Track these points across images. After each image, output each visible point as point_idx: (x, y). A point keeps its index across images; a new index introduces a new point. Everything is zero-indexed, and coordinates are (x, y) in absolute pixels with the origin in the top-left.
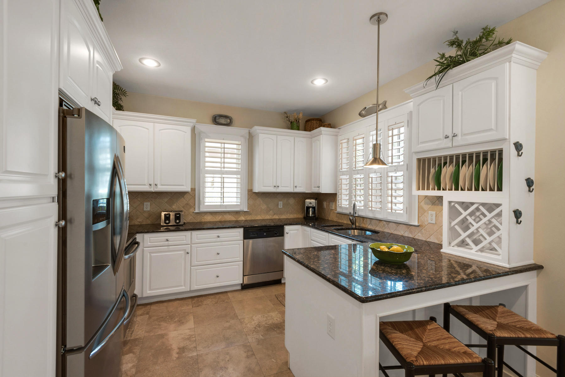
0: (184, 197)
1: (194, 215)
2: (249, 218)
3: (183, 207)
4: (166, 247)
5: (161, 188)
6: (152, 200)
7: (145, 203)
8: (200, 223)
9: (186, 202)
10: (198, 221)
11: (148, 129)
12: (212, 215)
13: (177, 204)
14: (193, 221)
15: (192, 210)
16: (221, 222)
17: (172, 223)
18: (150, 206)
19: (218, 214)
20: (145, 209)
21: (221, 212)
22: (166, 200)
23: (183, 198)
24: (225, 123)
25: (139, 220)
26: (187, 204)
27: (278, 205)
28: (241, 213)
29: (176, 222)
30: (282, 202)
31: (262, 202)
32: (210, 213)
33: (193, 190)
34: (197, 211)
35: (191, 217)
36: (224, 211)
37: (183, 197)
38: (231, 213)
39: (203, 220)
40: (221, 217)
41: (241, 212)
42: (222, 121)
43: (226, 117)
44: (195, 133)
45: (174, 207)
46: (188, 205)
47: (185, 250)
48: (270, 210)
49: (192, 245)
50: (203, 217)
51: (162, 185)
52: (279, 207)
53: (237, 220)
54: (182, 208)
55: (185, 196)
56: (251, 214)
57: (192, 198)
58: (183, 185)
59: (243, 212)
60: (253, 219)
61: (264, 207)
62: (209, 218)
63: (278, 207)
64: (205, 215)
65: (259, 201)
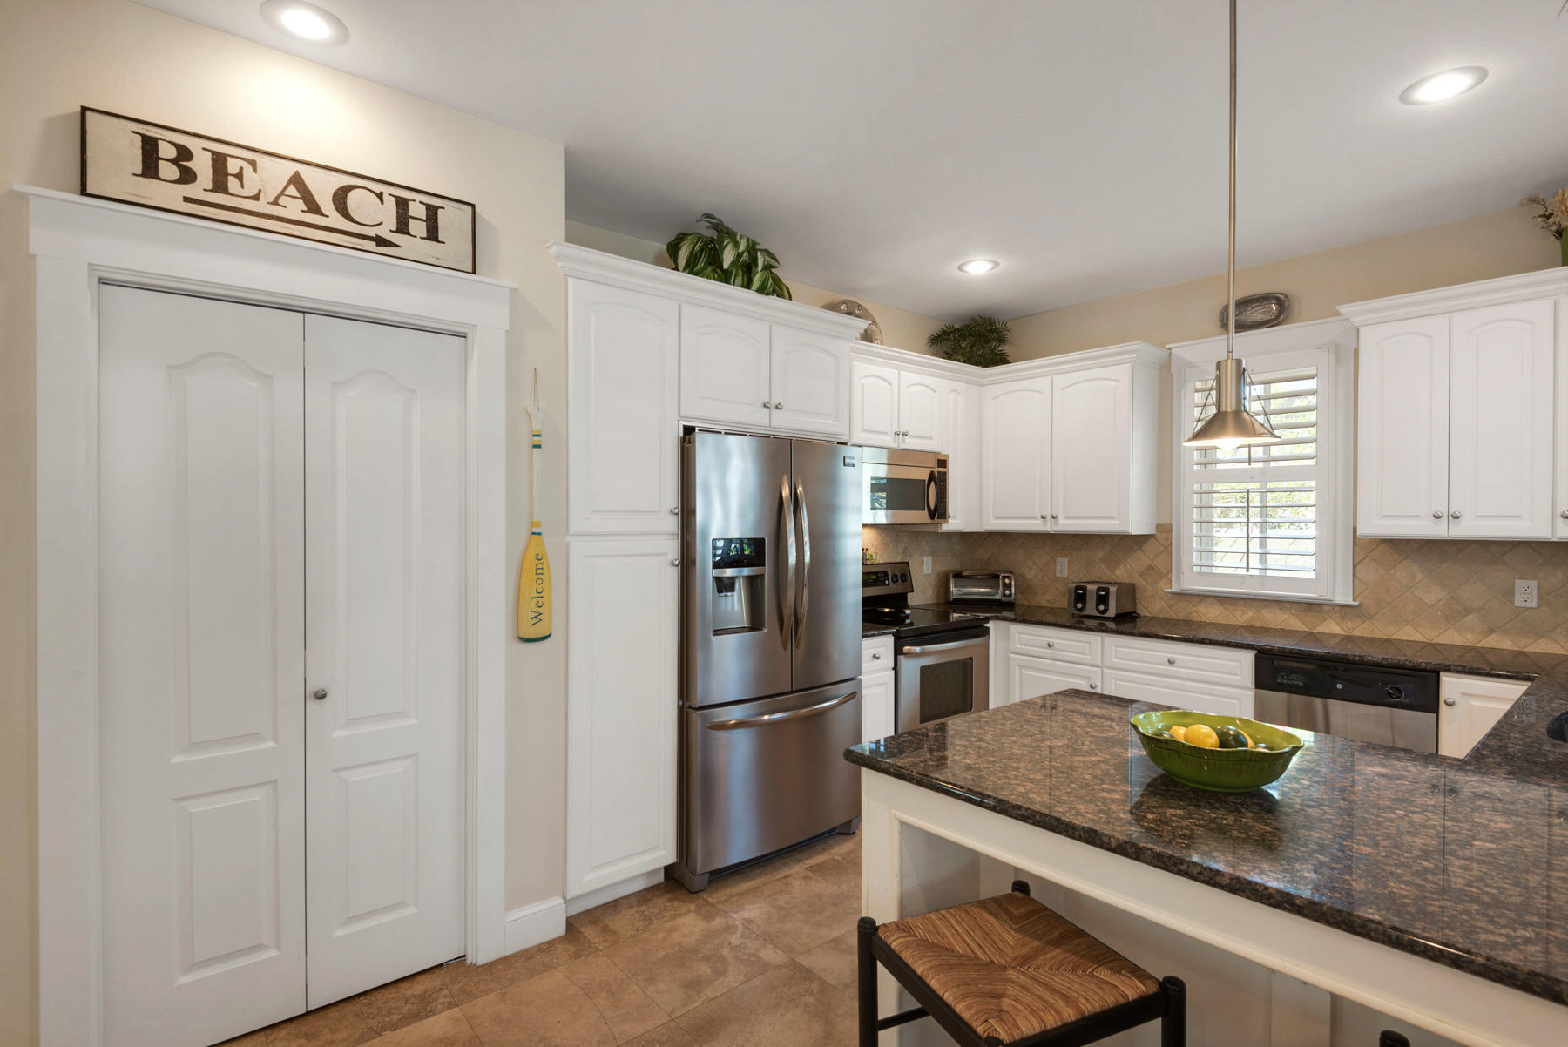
0: (1143, 548)
1: (1170, 599)
2: (1361, 630)
3: (1141, 575)
4: (1049, 661)
5: (1065, 525)
6: (1071, 554)
7: (1058, 560)
8: (1188, 623)
9: (1149, 562)
10: (1182, 616)
11: (1041, 392)
12: (1222, 605)
13: (1125, 566)
14: (1167, 616)
15: (1162, 584)
16: (1251, 629)
17: (1091, 609)
18: (1068, 565)
19: (1242, 602)
20: (1058, 574)
21: (1253, 600)
22: (1101, 554)
23: (1139, 551)
24: (1267, 317)
25: (1048, 597)
26: (1150, 568)
27: (1511, 593)
28: (1326, 608)
29: (1097, 609)
30: (1533, 584)
31: (1420, 577)
32: (1215, 597)
33: (1165, 530)
34: (1175, 589)
35: (1160, 604)
36: (1260, 595)
37: (1141, 547)
38: (1288, 606)
39: (1195, 618)
40: (1250, 614)
41: (1327, 605)
42: (1256, 314)
43: (1264, 299)
44: (1173, 371)
45: (1118, 572)
46: (1154, 569)
47: (1089, 678)
48: (1469, 612)
49: (1105, 670)
50: (1194, 608)
51: (1068, 518)
52: (1516, 604)
53: (1311, 633)
54: (1139, 577)
55: (1146, 546)
56: (1370, 618)
57: (1163, 551)
58: (1112, 517)
59: (1337, 609)
60: (1379, 635)
61: (1433, 595)
62: (1211, 613)
63: (1513, 603)
64: (1200, 602)
65: (1407, 572)
